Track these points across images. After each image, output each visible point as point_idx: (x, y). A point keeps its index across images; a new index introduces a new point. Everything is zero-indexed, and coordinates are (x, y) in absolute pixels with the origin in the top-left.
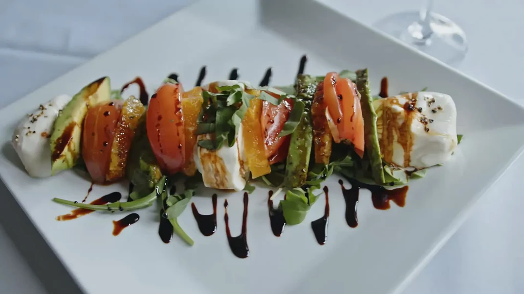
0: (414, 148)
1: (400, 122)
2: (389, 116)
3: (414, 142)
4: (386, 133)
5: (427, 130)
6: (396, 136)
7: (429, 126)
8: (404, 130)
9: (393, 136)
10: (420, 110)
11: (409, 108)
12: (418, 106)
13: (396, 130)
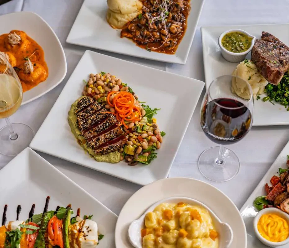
0: (81, 245)
1: (76, 237)
2: (72, 235)
3: (81, 243)
4: (72, 241)
5: (85, 239)
6: (75, 241)
7: (86, 237)
8: (77, 240)
9: (74, 242)
10: (83, 232)
11: (80, 231)
12: (82, 230)
13: (75, 240)
